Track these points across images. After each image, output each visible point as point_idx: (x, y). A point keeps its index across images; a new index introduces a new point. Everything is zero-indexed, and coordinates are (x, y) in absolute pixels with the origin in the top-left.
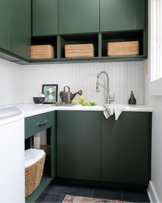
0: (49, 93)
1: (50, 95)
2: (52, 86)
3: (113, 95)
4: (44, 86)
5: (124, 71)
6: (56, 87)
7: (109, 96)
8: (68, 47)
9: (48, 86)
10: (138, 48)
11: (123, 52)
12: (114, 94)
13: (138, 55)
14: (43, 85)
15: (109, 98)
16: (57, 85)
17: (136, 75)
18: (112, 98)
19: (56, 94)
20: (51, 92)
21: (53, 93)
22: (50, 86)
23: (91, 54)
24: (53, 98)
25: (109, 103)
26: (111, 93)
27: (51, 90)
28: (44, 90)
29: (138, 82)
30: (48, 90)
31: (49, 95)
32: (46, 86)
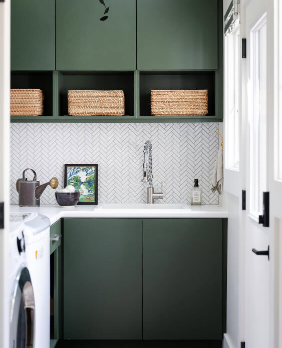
0: (80, 181)
1: (82, 186)
2: (85, 167)
3: (160, 185)
4: (68, 168)
5: (181, 139)
6: (94, 168)
7: (153, 188)
9: (77, 167)
11: (180, 109)
12: (162, 183)
13: (206, 115)
14: (66, 166)
15: (153, 193)
16: (96, 166)
17: (203, 146)
18: (158, 192)
19: (94, 185)
20: (83, 180)
21: (89, 182)
22: (82, 168)
24: (89, 192)
25: (153, 203)
26: (156, 183)
27: (83, 176)
28: (68, 175)
29: (208, 160)
30: (78, 175)
31: (79, 186)
32: (73, 168)
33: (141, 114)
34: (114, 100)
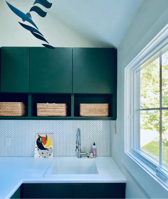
3: (84, 149)
8: (39, 106)
10: (108, 110)
11: (94, 113)
13: (108, 117)
15: (81, 152)
23: (64, 114)
33: (75, 116)
34: (60, 109)
